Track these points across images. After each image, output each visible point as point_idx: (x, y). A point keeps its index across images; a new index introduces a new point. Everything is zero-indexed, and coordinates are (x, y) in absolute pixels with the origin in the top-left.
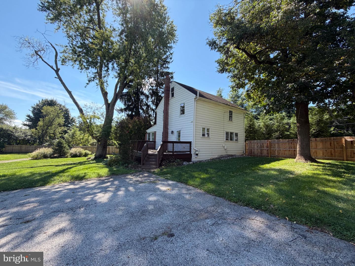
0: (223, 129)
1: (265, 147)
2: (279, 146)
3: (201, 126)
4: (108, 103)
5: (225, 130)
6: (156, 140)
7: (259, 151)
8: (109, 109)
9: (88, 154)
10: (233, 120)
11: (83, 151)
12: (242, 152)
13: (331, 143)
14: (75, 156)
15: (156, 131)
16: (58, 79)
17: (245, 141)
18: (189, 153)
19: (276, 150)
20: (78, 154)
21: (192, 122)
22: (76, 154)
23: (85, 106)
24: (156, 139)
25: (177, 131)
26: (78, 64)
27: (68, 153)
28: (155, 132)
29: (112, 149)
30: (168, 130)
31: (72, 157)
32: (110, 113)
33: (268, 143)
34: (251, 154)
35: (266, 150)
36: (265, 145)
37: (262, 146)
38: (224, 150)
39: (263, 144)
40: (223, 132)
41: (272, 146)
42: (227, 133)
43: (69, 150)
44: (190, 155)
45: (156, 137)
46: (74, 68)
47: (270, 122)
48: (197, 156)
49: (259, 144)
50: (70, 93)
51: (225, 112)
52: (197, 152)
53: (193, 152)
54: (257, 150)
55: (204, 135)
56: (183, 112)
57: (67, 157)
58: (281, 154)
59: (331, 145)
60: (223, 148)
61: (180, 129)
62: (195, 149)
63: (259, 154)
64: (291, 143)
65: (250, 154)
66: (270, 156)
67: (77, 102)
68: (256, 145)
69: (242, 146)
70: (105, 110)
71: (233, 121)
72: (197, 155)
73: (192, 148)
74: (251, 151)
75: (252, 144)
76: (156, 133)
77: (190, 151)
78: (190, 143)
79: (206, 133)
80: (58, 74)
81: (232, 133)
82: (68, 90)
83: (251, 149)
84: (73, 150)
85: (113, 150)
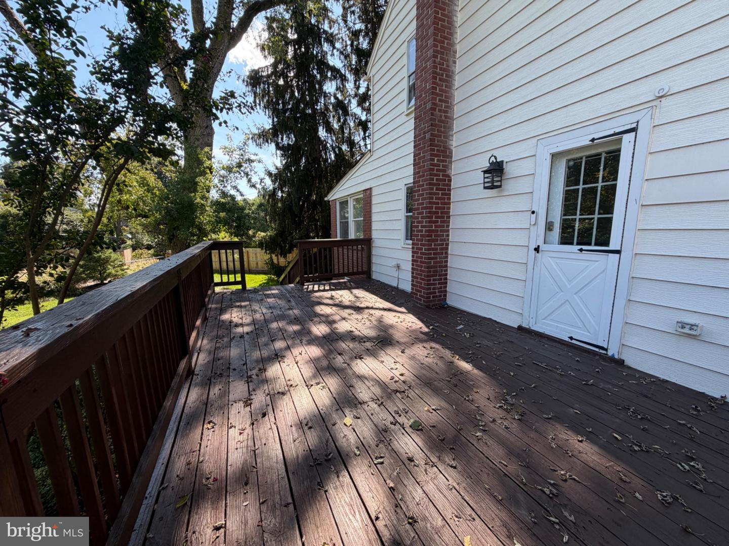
6: (375, 235)
15: (370, 189)
24: (375, 226)
28: (368, 192)
29: (256, 257)
30: (447, 167)
45: (375, 218)
76: (370, 196)
85: (259, 259)
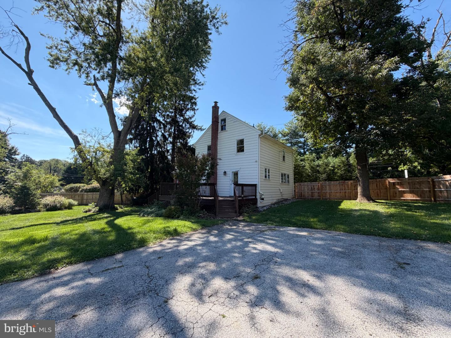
0: (278, 171)
1: (316, 189)
2: (330, 188)
3: (264, 166)
4: (118, 131)
5: (281, 171)
7: (310, 193)
8: (119, 139)
9: (73, 205)
10: (286, 160)
11: (66, 201)
12: (292, 195)
13: (377, 185)
14: (53, 208)
16: (32, 87)
17: (295, 184)
18: (254, 197)
19: (327, 192)
20: (58, 205)
21: (256, 161)
22: (56, 206)
23: (82, 133)
25: (232, 172)
26: (76, 70)
27: (39, 204)
30: (217, 171)
31: (48, 210)
32: (122, 145)
33: (319, 185)
34: (302, 197)
35: (317, 192)
36: (316, 188)
37: (313, 188)
38: (279, 193)
39: (314, 186)
40: (279, 173)
41: (324, 189)
42: (282, 175)
43: (41, 199)
44: (256, 199)
46: (70, 74)
47: (301, 163)
48: (263, 201)
49: (310, 187)
50: (53, 110)
51: (280, 152)
52: (263, 197)
53: (258, 197)
54: (308, 192)
55: (266, 177)
56: (241, 149)
57: (39, 211)
58: (332, 196)
59: (377, 186)
60: (279, 191)
61: (237, 169)
62: (260, 192)
63: (310, 197)
64: (342, 185)
65: (300, 197)
66: (321, 199)
67: (67, 126)
68: (306, 187)
69: (291, 189)
70: (113, 141)
71: (286, 162)
72: (263, 199)
73: (257, 191)
74: (301, 194)
75: (302, 187)
77: (256, 196)
78: (255, 186)
79: (267, 175)
80: (31, 79)
81: (285, 175)
82: (51, 106)
83: (301, 192)
84: (49, 200)
